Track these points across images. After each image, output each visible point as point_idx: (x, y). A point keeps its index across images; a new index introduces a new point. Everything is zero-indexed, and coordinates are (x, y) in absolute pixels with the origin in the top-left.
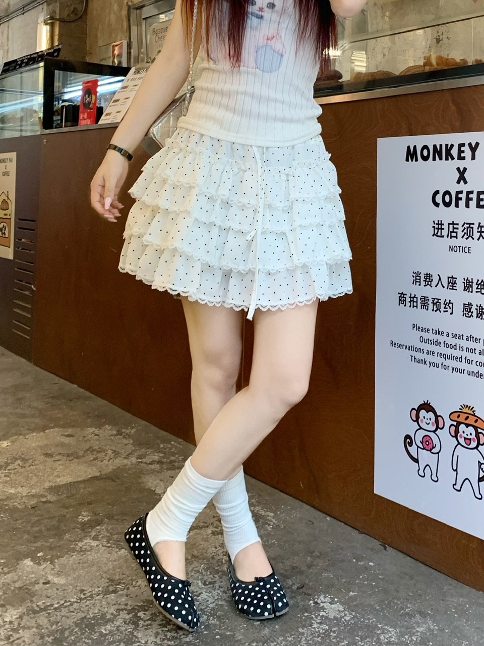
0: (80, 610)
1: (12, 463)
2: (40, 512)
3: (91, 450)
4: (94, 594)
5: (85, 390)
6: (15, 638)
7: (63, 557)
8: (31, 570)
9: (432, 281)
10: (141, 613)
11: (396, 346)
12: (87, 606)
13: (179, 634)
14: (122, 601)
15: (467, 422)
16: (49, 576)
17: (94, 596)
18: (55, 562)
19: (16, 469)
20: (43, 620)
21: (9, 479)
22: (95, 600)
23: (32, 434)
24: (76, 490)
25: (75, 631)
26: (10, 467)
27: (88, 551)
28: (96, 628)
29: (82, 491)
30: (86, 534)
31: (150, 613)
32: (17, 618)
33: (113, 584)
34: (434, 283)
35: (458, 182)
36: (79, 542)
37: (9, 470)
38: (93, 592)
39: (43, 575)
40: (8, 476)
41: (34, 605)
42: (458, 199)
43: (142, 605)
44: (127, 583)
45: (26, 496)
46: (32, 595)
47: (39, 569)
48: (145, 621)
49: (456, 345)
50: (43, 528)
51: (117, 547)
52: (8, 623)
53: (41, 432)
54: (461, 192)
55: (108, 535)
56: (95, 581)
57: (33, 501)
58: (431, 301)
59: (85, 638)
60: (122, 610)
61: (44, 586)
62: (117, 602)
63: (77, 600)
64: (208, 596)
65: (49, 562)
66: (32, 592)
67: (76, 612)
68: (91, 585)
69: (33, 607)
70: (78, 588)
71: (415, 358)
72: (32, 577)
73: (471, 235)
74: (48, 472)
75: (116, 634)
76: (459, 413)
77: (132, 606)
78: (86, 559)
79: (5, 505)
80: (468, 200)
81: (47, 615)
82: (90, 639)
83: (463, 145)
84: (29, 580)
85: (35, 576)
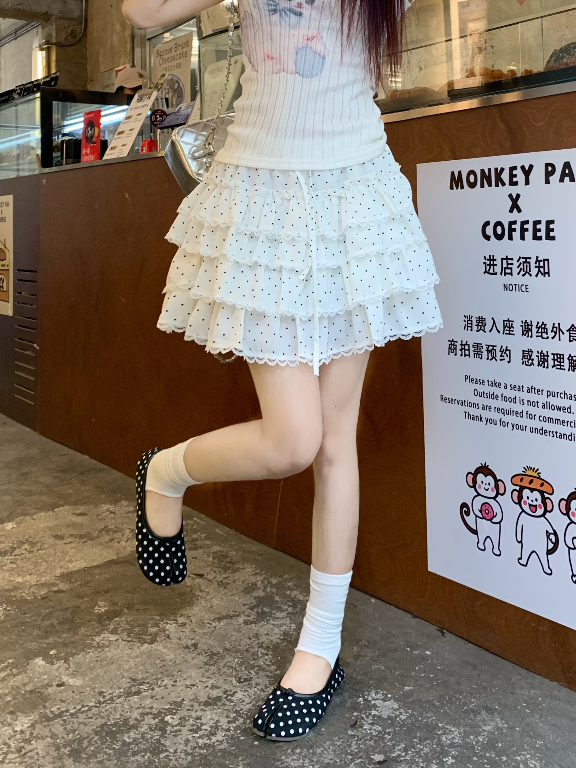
0: (99, 715)
1: (18, 548)
2: (51, 603)
3: (106, 530)
4: (115, 697)
5: (98, 461)
6: (27, 751)
7: (79, 654)
8: (43, 671)
9: (485, 325)
10: (169, 717)
11: (447, 401)
12: (106, 710)
13: (212, 741)
14: (147, 704)
15: (531, 486)
16: (63, 677)
17: (114, 698)
18: (70, 661)
19: (23, 554)
20: (58, 728)
21: (15, 566)
22: (117, 703)
23: (39, 514)
24: (91, 576)
25: (95, 739)
26: (16, 551)
27: (107, 647)
28: (118, 735)
29: (97, 577)
30: (103, 628)
31: (179, 717)
32: (29, 727)
33: (135, 684)
34: (488, 328)
35: (511, 211)
36: (96, 636)
37: (15, 555)
38: (114, 694)
39: (56, 676)
40: (14, 562)
41: (48, 711)
42: (511, 231)
43: (169, 708)
44: (151, 682)
45: (35, 585)
46: (45, 699)
47: (52, 669)
48: (173, 727)
49: (515, 398)
50: (56, 622)
51: (139, 642)
52: (19, 732)
53: (50, 510)
54: (515, 222)
55: (128, 627)
56: (115, 681)
57: (44, 591)
58: (485, 348)
59: (106, 748)
60: (147, 714)
61: (58, 688)
62: (140, 705)
63: (95, 704)
64: (244, 695)
65: (63, 661)
66: (45, 697)
67: (94, 718)
68: (110, 686)
69: (46, 713)
70: (96, 690)
71: (469, 415)
72: (45, 679)
73: (528, 271)
74: (58, 557)
75: (141, 742)
76: (521, 477)
77: (158, 710)
78: (104, 655)
79: (12, 596)
80: (523, 231)
81: (62, 722)
82: (112, 749)
83: (515, 168)
84: (41, 682)
85: (48, 677)
